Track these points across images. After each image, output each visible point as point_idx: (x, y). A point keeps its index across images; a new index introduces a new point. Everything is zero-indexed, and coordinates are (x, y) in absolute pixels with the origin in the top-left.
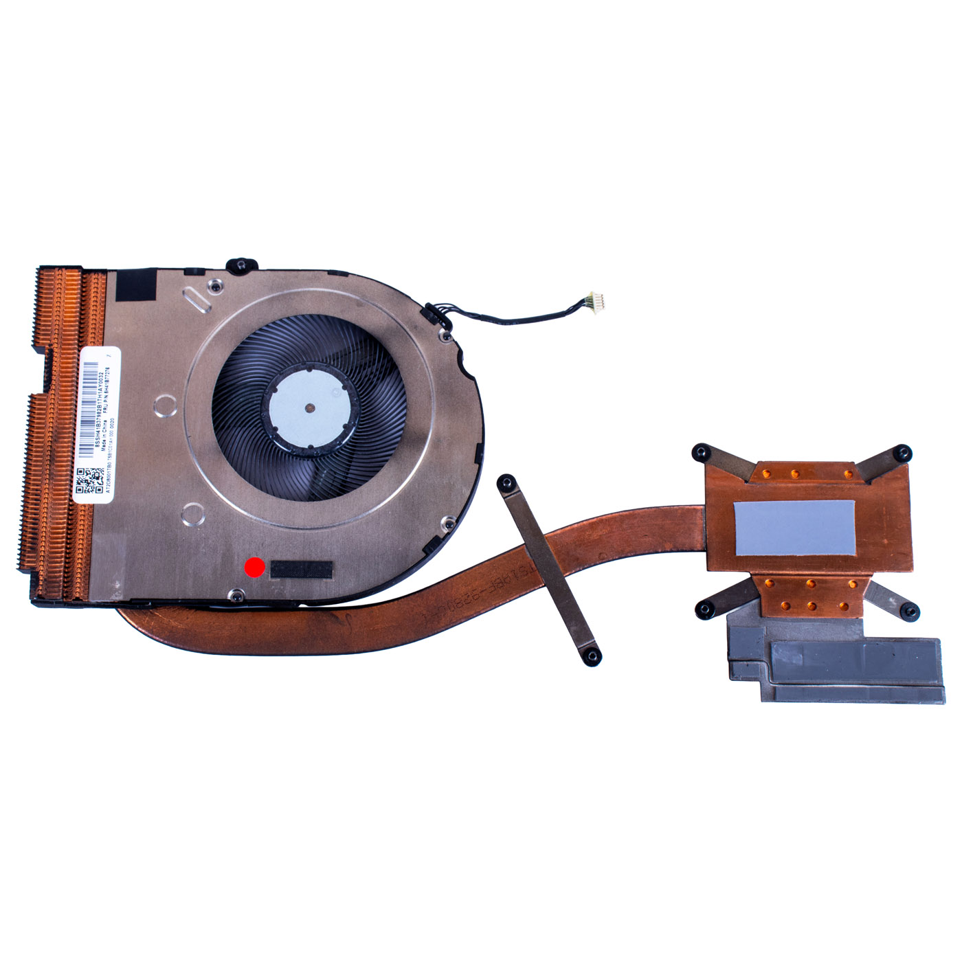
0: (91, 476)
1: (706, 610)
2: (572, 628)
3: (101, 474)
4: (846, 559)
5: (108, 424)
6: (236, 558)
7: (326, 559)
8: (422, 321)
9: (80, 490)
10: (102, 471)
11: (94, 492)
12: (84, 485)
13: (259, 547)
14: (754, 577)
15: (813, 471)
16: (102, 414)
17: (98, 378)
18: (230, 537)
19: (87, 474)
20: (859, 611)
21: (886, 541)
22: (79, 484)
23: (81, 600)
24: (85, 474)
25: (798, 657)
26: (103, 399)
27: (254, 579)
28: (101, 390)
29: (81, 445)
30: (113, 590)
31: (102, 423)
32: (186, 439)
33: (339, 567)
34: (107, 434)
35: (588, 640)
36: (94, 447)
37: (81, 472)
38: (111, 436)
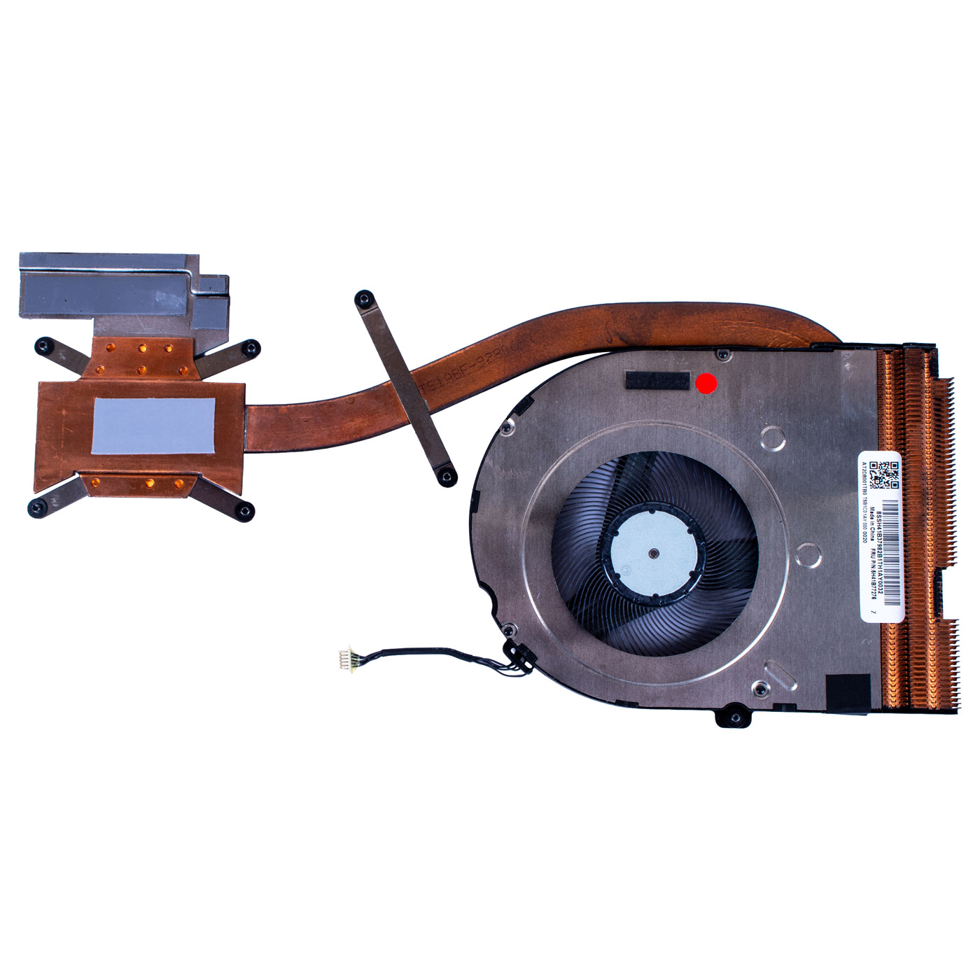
0: (884, 480)
1: (250, 350)
2: (383, 327)
3: (873, 482)
4: (105, 395)
5: (869, 537)
6: (726, 394)
7: (633, 392)
8: (535, 649)
9: (894, 466)
10: (872, 486)
11: (879, 463)
12: (891, 471)
13: (703, 405)
14: (199, 377)
15: (131, 487)
16: (876, 547)
17: (883, 587)
18: (733, 416)
19: (887, 482)
20: (97, 344)
21: (64, 412)
22: (895, 472)
23: (884, 351)
24: (890, 482)
25: (160, 299)
26: (876, 564)
27: (706, 372)
28: (880, 575)
29: (897, 514)
30: (853, 361)
31: (876, 538)
32: (785, 519)
33: (619, 384)
34: (869, 526)
35: (368, 316)
36: (882, 511)
37: (895, 485)
38: (865, 524)
